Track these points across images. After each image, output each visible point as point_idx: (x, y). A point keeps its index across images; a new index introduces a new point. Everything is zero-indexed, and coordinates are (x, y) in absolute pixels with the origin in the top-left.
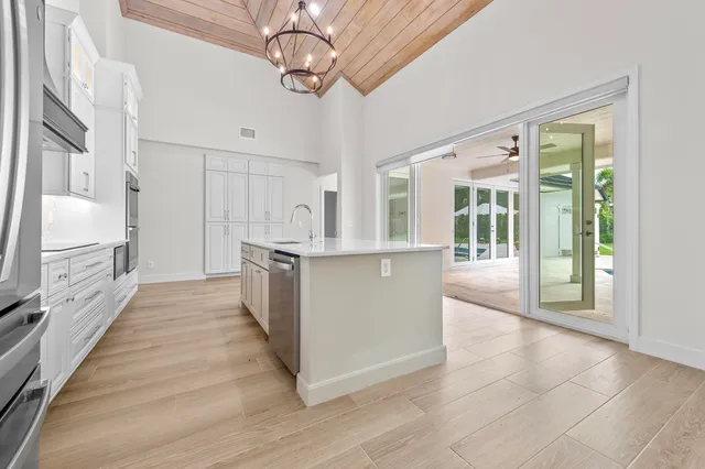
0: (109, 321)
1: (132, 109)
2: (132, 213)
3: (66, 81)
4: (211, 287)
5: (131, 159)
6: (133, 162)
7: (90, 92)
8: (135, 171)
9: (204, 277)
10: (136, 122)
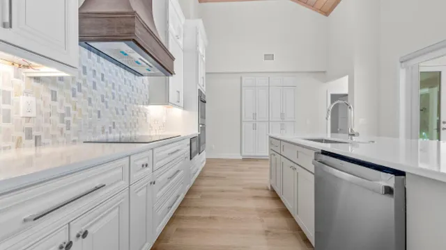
0: (188, 187)
1: (201, 50)
2: (202, 115)
3: (166, 33)
4: (246, 166)
5: (201, 82)
6: (202, 84)
7: (181, 42)
8: (204, 90)
9: (241, 158)
10: (204, 58)
